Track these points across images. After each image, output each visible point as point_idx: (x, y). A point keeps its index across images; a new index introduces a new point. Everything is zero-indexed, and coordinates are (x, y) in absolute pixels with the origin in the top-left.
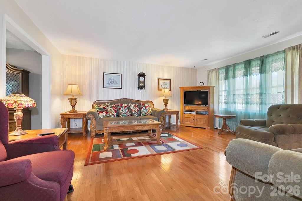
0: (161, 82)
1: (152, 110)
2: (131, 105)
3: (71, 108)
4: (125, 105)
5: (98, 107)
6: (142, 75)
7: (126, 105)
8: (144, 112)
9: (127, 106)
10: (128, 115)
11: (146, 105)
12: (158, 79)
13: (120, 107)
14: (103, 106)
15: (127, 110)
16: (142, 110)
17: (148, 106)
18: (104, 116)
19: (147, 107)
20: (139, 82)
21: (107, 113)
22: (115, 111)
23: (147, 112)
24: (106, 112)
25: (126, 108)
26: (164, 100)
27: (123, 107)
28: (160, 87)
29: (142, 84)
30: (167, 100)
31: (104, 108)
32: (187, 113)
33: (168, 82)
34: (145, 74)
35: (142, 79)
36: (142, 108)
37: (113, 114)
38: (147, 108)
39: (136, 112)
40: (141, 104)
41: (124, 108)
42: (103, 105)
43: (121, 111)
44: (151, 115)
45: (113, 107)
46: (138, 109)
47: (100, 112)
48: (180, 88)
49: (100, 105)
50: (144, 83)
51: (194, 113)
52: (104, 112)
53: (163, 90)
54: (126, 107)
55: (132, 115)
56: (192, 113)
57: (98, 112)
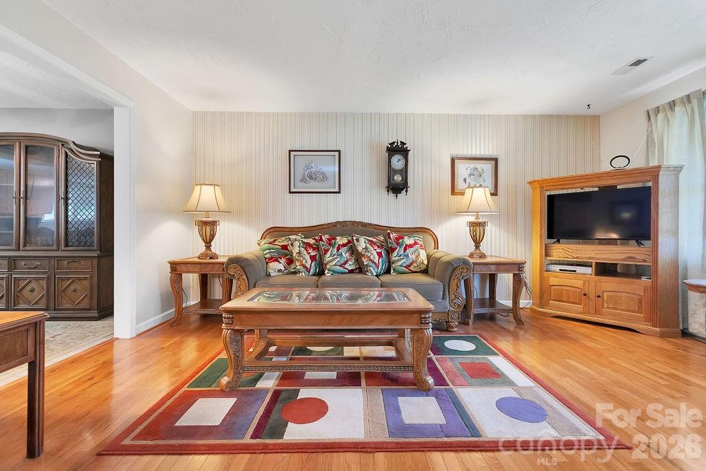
0: (463, 169)
1: (429, 257)
2: (358, 240)
3: (201, 248)
4: (341, 240)
5: (267, 246)
6: (398, 149)
7: (345, 241)
8: (400, 263)
9: (349, 242)
10: (351, 272)
11: (408, 241)
12: (453, 161)
13: (327, 248)
14: (282, 241)
15: (346, 255)
16: (394, 256)
17: (416, 243)
18: (280, 271)
19: (411, 246)
20: (391, 172)
21: (290, 262)
22: (313, 258)
23: (411, 264)
24: (289, 259)
25: (343, 250)
26: (473, 225)
27: (335, 244)
28: (460, 184)
29: (398, 178)
30: (483, 225)
31: (285, 247)
32: (557, 268)
33: (487, 167)
34: (409, 146)
35: (397, 162)
36: (393, 250)
37: (305, 267)
38: (409, 251)
39: (373, 262)
40: (393, 236)
41: (338, 249)
42: (283, 239)
43: (328, 258)
44: (425, 272)
45: (307, 245)
46: (380, 254)
47: (273, 259)
48: (530, 183)
49: (275, 241)
50: (404, 172)
51: (588, 270)
52: (283, 261)
53: (468, 192)
54: (344, 245)
55: (361, 269)
56: (580, 270)
57: (266, 259)
